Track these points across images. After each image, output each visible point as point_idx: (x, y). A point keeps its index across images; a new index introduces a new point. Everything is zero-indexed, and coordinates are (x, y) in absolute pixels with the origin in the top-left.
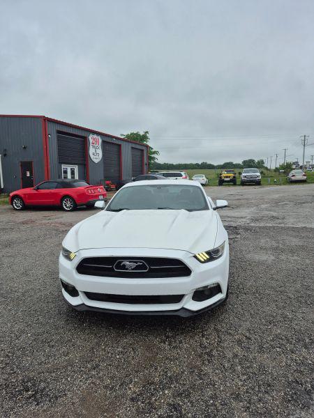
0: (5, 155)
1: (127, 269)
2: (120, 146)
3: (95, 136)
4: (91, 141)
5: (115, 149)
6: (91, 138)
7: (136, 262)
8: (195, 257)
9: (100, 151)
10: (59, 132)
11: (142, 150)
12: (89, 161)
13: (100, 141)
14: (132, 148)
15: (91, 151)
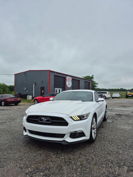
0: (36, 84)
1: (43, 121)
2: (79, 81)
3: (69, 77)
4: (67, 79)
5: (77, 82)
6: (67, 78)
7: (47, 118)
8: (71, 117)
9: (71, 83)
10: (55, 76)
11: (89, 83)
12: (66, 87)
13: (71, 79)
14: (85, 81)
15: (67, 83)
